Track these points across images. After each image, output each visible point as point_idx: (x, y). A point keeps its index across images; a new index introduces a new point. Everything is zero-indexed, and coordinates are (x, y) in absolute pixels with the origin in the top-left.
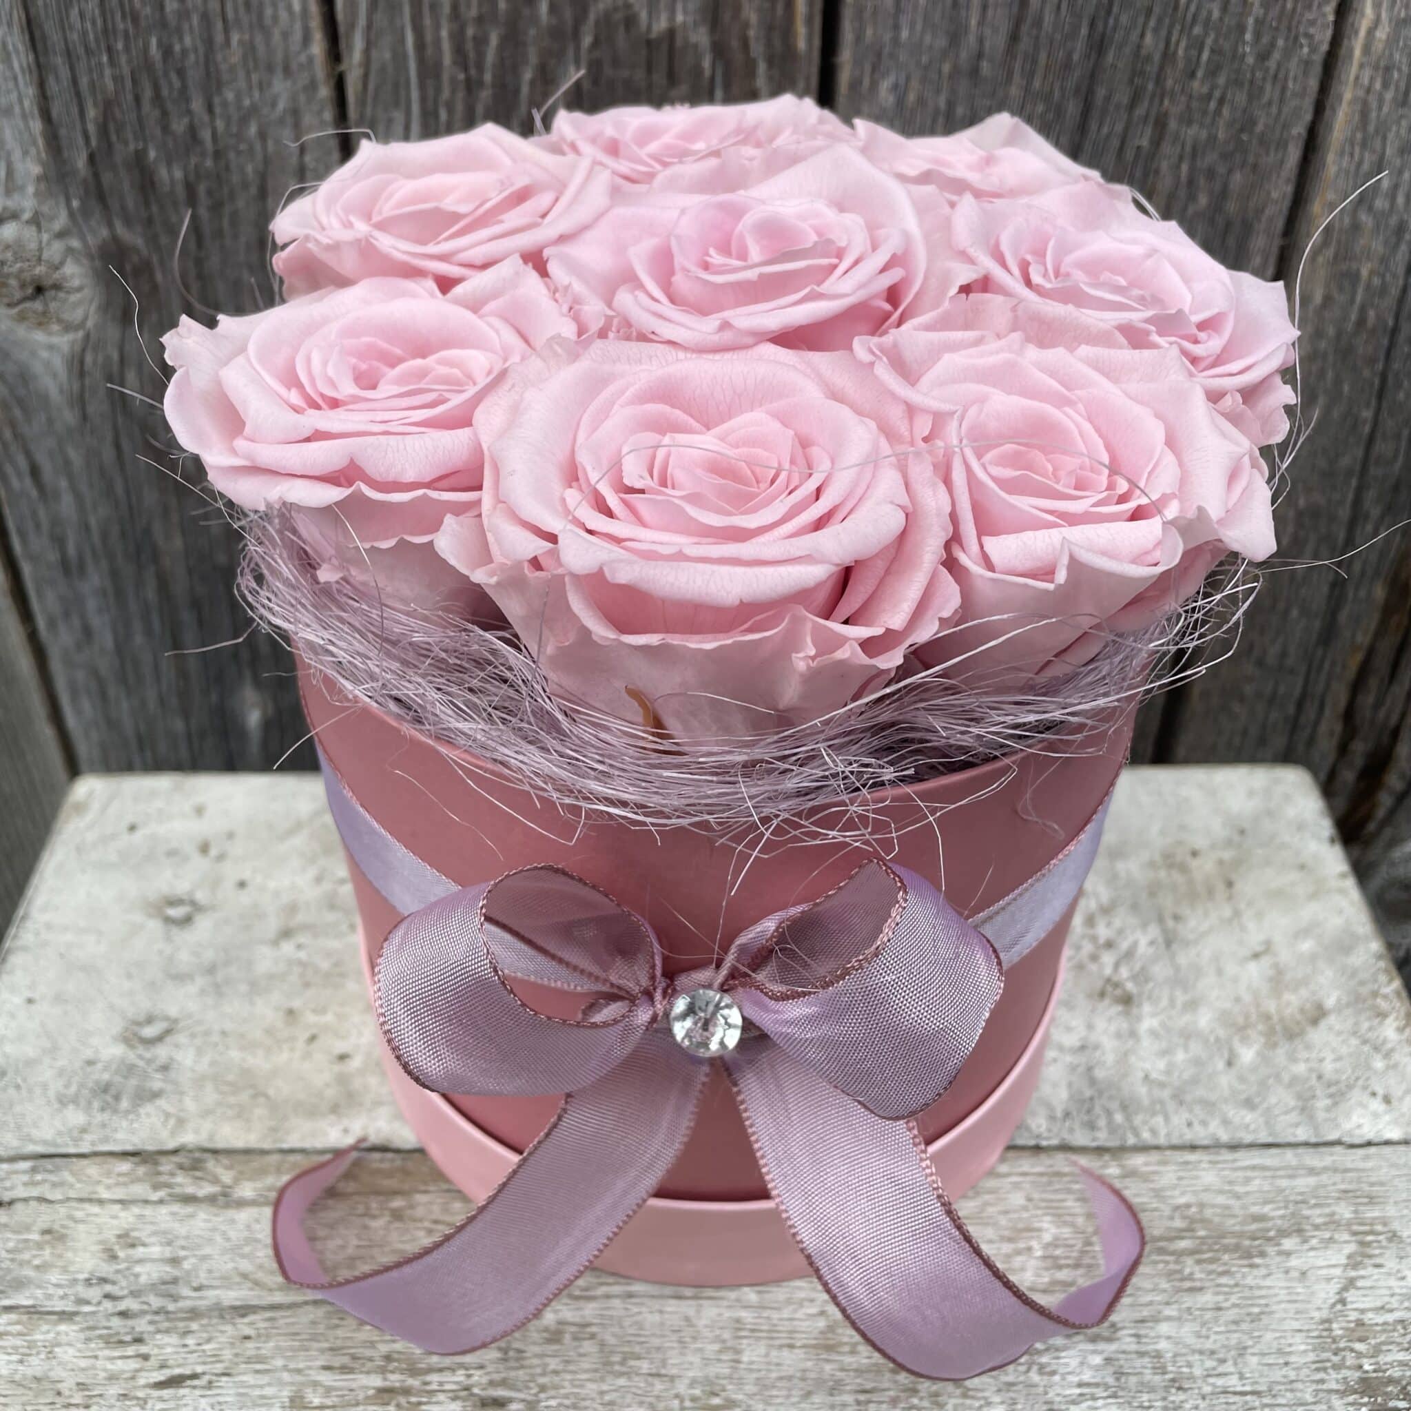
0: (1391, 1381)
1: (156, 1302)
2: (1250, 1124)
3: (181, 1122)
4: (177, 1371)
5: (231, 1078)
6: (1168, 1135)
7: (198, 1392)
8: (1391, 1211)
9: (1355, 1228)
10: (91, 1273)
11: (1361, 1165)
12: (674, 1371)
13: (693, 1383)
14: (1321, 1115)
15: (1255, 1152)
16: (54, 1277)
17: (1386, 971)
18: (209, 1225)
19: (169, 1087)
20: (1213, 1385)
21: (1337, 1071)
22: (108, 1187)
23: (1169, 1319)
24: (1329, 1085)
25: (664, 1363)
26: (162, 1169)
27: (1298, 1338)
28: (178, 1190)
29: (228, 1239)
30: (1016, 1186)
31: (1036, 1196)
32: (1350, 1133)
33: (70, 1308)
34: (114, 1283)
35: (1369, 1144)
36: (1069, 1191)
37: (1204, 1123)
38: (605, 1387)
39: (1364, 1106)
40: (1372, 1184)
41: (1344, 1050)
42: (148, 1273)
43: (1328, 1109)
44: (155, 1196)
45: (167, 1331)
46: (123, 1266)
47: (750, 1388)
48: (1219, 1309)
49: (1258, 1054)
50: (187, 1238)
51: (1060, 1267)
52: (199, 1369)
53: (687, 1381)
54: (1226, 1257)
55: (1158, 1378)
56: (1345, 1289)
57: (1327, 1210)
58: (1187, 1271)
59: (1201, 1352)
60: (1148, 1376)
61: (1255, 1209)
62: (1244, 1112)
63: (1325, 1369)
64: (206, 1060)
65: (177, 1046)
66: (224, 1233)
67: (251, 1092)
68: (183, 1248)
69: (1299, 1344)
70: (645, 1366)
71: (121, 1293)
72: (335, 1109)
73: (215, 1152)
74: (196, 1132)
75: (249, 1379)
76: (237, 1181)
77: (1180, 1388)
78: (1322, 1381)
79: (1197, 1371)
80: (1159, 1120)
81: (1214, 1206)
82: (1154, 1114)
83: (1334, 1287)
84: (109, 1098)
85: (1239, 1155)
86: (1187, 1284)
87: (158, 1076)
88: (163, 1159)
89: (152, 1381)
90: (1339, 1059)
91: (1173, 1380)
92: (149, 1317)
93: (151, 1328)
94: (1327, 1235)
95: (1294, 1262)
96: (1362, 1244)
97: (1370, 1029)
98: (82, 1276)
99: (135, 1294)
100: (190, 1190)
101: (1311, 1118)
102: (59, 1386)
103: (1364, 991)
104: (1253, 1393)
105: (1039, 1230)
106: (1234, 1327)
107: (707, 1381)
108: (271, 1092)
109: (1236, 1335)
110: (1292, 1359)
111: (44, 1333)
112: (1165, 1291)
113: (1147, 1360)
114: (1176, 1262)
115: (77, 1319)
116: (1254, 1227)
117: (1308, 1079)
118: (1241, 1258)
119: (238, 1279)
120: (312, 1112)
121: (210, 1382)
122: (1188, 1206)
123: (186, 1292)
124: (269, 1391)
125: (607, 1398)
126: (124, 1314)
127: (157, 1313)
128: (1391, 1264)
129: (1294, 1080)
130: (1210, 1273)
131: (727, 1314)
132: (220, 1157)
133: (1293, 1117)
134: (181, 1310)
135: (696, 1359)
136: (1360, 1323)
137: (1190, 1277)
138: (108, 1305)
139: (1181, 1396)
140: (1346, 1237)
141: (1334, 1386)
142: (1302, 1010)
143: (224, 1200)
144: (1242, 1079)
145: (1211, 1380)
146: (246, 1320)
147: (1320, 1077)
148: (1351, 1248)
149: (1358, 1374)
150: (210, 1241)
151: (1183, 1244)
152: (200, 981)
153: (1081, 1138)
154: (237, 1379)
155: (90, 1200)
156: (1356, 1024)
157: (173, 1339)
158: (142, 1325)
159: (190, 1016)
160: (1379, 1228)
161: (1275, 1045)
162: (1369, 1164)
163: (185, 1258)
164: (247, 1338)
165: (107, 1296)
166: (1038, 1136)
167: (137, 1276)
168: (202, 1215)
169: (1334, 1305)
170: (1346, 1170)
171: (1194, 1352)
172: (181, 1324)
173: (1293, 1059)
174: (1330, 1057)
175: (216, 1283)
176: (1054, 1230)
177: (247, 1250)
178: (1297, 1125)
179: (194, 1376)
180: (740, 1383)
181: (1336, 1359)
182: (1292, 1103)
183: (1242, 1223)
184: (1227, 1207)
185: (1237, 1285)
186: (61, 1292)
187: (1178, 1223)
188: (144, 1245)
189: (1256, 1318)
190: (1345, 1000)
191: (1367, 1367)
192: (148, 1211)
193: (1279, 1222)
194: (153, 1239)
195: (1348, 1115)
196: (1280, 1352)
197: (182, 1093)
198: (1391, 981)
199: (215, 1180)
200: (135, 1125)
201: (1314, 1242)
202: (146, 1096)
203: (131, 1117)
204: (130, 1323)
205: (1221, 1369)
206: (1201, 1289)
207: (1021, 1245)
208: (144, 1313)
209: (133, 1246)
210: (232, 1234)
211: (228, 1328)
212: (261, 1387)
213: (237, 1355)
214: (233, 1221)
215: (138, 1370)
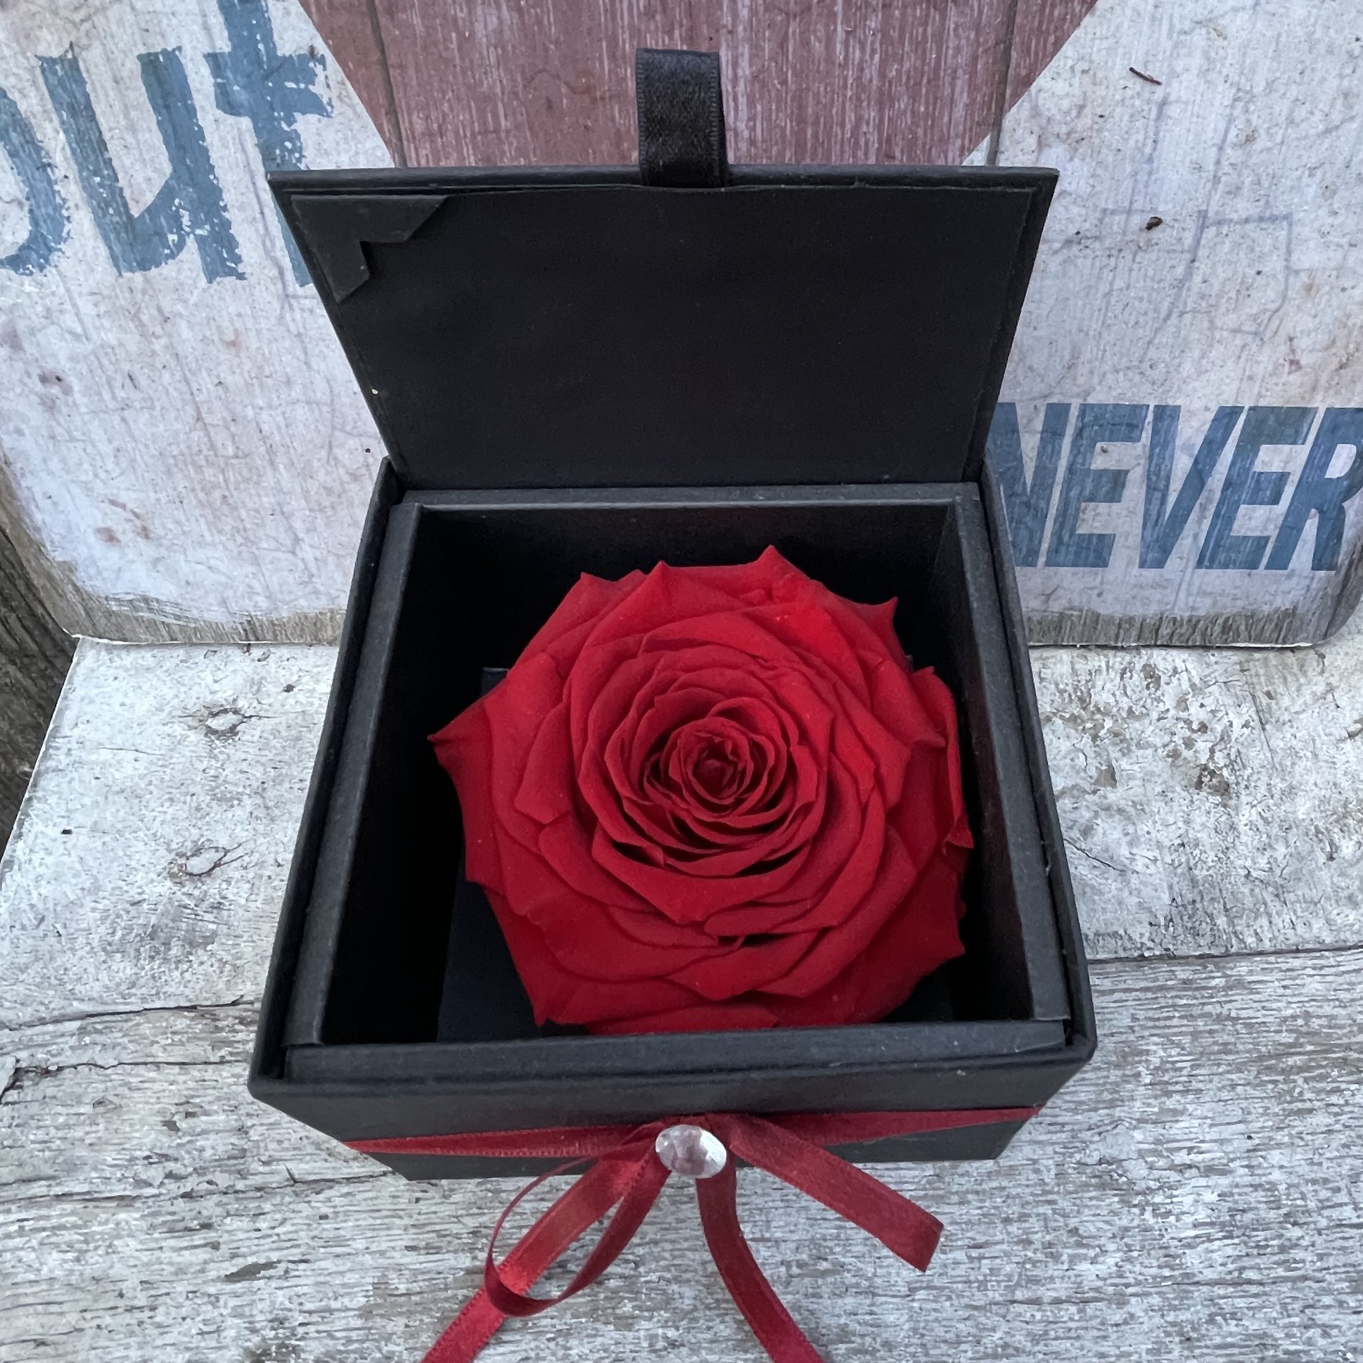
1: (223, 1180)
3: (237, 969)
4: (251, 1260)
7: (274, 1284)
10: (151, 1150)
16: (110, 1156)
19: (222, 930)
22: (164, 1048)
26: (220, 1024)
33: (129, 1191)
34: (176, 1160)
42: (215, 1145)
44: (215, 1056)
45: (238, 1215)
46: (185, 1140)
52: (274, 1256)
65: (227, 881)
68: (249, 1115)
71: (183, 1171)
75: (328, 1264)
84: (157, 944)
88: (221, 1013)
89: (223, 1273)
92: (216, 1198)
93: (219, 1211)
98: (141, 1154)
99: (200, 1172)
102: (123, 1286)
111: (103, 1222)
115: (138, 1204)
121: (287, 1271)
123: (256, 1166)
124: (351, 1278)
126: (187, 1196)
127: (224, 1193)
134: (250, 1188)
138: (172, 1186)
146: (321, 1197)
152: (250, 803)
154: (315, 1266)
155: (145, 1064)
157: (245, 1223)
158: (209, 1207)
159: (239, 845)
164: (324, 1217)
165: (170, 1175)
167: (202, 1150)
172: (252, 1205)
175: (288, 1155)
179: (270, 1265)
186: (118, 1174)
188: (207, 1113)
192: (210, 1074)
194: (216, 1107)
200: (188, 976)
202: (198, 941)
203: (184, 966)
204: (196, 1205)
208: (210, 1193)
209: (195, 1115)
211: (302, 1206)
212: (342, 1273)
213: (313, 1238)
215: (206, 1262)
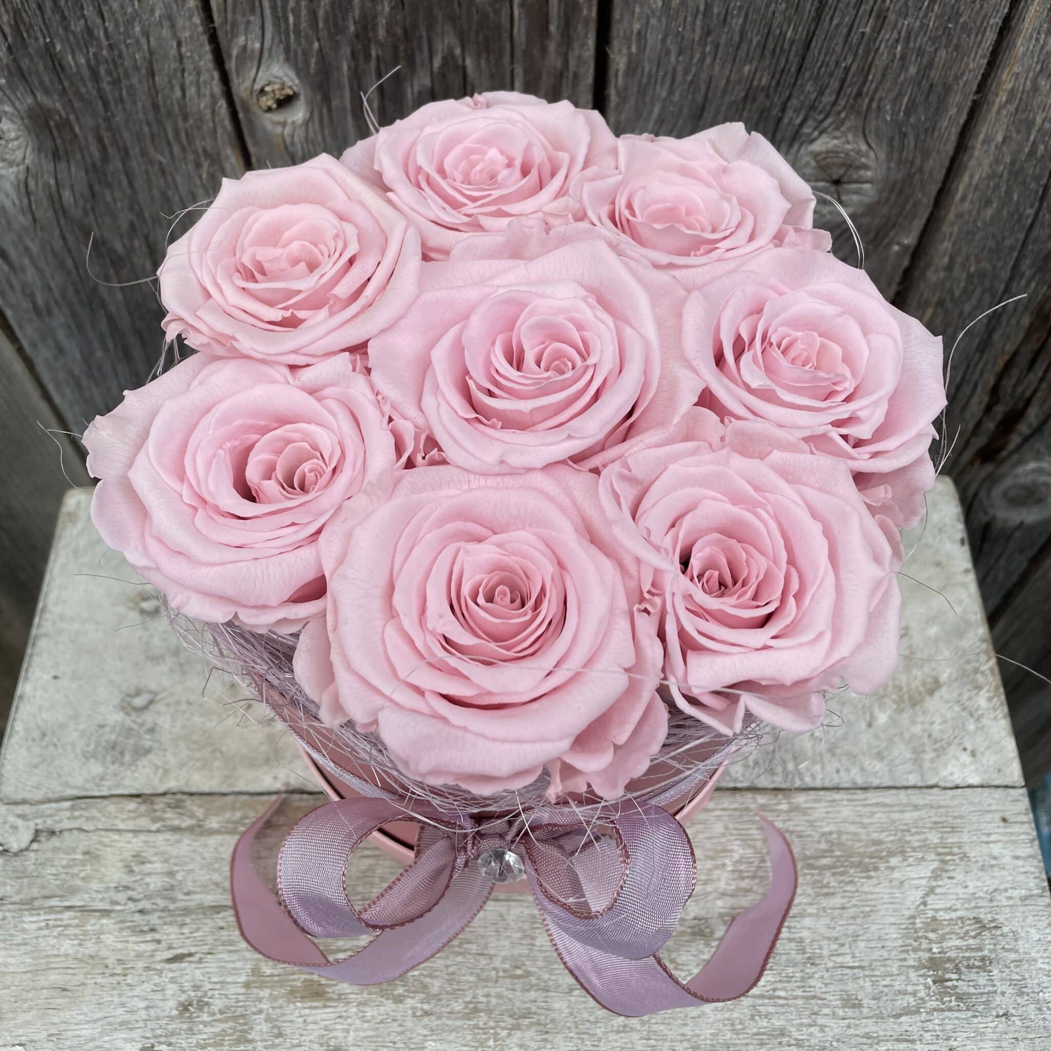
0: (949, 960)
1: (162, 903)
2: (878, 772)
3: (166, 771)
4: (180, 951)
5: (195, 738)
6: (822, 779)
7: (193, 966)
8: (965, 838)
9: (940, 850)
10: (119, 882)
11: (950, 803)
12: (493, 952)
13: (505, 959)
14: (927, 764)
15: (879, 793)
16: (94, 885)
17: (986, 652)
18: (191, 848)
19: (156, 745)
20: (835, 962)
21: (942, 732)
22: (123, 820)
23: (810, 915)
24: (936, 742)
25: (486, 946)
26: (156, 807)
27: (893, 929)
28: (169, 823)
29: (204, 858)
30: (719, 818)
31: (731, 826)
32: (945, 780)
33: (107, 907)
34: (133, 890)
35: (957, 787)
36: (753, 822)
37: (848, 770)
38: (449, 963)
39: (957, 759)
40: (955, 818)
41: (949, 715)
42: (155, 882)
43: (932, 761)
44: (154, 827)
45: (171, 924)
46: (138, 877)
47: (541, 963)
48: (844, 908)
49: (890, 717)
50: (177, 857)
51: (743, 878)
52: (193, 950)
53: (500, 959)
54: (852, 871)
55: (800, 957)
56: (927, 895)
57: (923, 837)
58: (825, 881)
59: (829, 939)
60: (794, 954)
61: (875, 836)
62: (875, 763)
63: (907, 951)
64: (179, 724)
65: (158, 713)
66: (201, 854)
67: (210, 749)
68: (176, 865)
69: (893, 933)
70: (474, 948)
71: (138, 897)
72: (267, 761)
73: (191, 794)
74: (177, 779)
75: (224, 956)
76: (206, 816)
77: (813, 964)
78: (904, 960)
79: (825, 952)
80: (818, 767)
81: (847, 833)
82: (814, 763)
83: (920, 893)
84: (116, 753)
85: (868, 794)
86: (825, 890)
87: (147, 737)
88: (157, 800)
89: (164, 958)
90: (945, 722)
91: (809, 958)
92: (158, 914)
93: (160, 922)
94: (920, 855)
95: (897, 875)
96: (944, 862)
97: (969, 699)
98: (112, 885)
99: (148, 897)
100: (176, 822)
101: (921, 767)
102: (107, 961)
103: (969, 668)
104: (860, 967)
105: (732, 851)
106: (851, 921)
107: (513, 958)
108: (224, 749)
109: (852, 927)
110: (887, 944)
111: (92, 925)
112: (809, 895)
113: (793, 944)
114: (819, 874)
115: (113, 915)
116: (872, 849)
117: (921, 738)
118: (862, 872)
119: (212, 887)
120: (252, 763)
121: (201, 959)
122: (831, 833)
123: (180, 896)
124: (238, 965)
125: (451, 970)
126: (141, 912)
127: (163, 911)
128: (960, 876)
129: (913, 737)
130: (841, 882)
131: (527, 912)
132: (193, 798)
133: (909, 766)
134: (178, 909)
135: (506, 943)
136: (934, 919)
137: (827, 886)
138: (131, 905)
139: (814, 969)
140: (933, 857)
141: (912, 963)
142: (924, 684)
143: (199, 830)
144: (877, 737)
145: (834, 958)
146: (220, 916)
147: (930, 736)
148: (936, 864)
149: (928, 955)
150: (193, 860)
151: (825, 861)
152: (170, 661)
153: (763, 782)
154: (218, 956)
155: (112, 830)
156: (960, 695)
157: (174, 929)
158: (154, 919)
159: (165, 689)
160: (956, 850)
161: (902, 711)
162: (956, 802)
163: (177, 872)
164: (222, 928)
165: (130, 899)
166: (736, 780)
167: (148, 884)
168: (186, 841)
169: (918, 906)
170: (940, 807)
171: (824, 938)
172: (179, 919)
173: (913, 722)
174: (938, 720)
175: (198, 890)
176: (741, 851)
177: (217, 865)
178: (910, 772)
179: (190, 955)
180: (535, 959)
181: (915, 944)
182: (909, 756)
183: (866, 846)
184: (857, 834)
185: (857, 891)
186: (100, 896)
187: (823, 846)
188: (150, 862)
189: (867, 915)
190: (955, 675)
191: (935, 950)
192: (151, 838)
193: (889, 845)
194: (155, 859)
195: (945, 765)
196: (879, 939)
197: (166, 750)
198: (989, 659)
199: (193, 816)
200: (136, 774)
201: (911, 860)
202: (141, 752)
203: (133, 768)
204: (147, 917)
205: (840, 951)
206: (834, 894)
207: (719, 862)
208: (155, 910)
209: (143, 863)
210: (206, 855)
211: (208, 921)
212: (233, 962)
213: (216, 940)
214: (206, 845)
215: (154, 951)
